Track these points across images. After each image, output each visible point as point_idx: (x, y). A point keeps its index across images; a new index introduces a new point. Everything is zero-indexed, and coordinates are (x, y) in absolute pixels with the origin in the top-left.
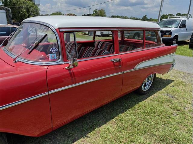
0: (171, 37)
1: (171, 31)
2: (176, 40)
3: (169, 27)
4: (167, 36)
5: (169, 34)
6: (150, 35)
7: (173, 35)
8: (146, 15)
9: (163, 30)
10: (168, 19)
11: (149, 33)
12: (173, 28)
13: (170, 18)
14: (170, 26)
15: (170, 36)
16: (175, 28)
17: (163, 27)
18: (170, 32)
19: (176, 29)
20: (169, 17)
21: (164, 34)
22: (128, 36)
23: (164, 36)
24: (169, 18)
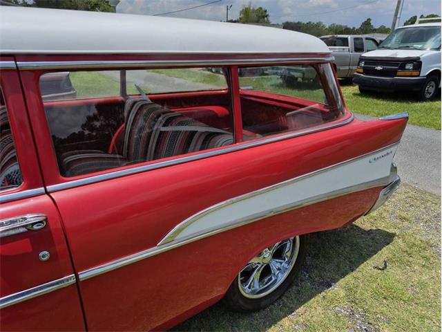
0: (419, 76)
1: (419, 58)
2: (433, 83)
3: (416, 49)
4: (408, 73)
5: (413, 69)
6: (361, 71)
7: (425, 72)
8: (369, 20)
9: (398, 56)
10: (417, 25)
11: (358, 65)
12: (428, 49)
13: (420, 22)
14: (420, 46)
15: (415, 73)
16: (431, 49)
17: (400, 48)
18: (417, 63)
19: (435, 55)
20: (418, 19)
21: (400, 69)
22: (304, 74)
23: (398, 73)
24: (417, 22)
